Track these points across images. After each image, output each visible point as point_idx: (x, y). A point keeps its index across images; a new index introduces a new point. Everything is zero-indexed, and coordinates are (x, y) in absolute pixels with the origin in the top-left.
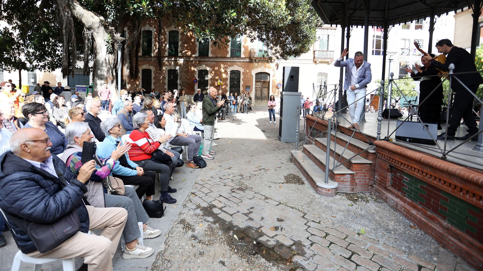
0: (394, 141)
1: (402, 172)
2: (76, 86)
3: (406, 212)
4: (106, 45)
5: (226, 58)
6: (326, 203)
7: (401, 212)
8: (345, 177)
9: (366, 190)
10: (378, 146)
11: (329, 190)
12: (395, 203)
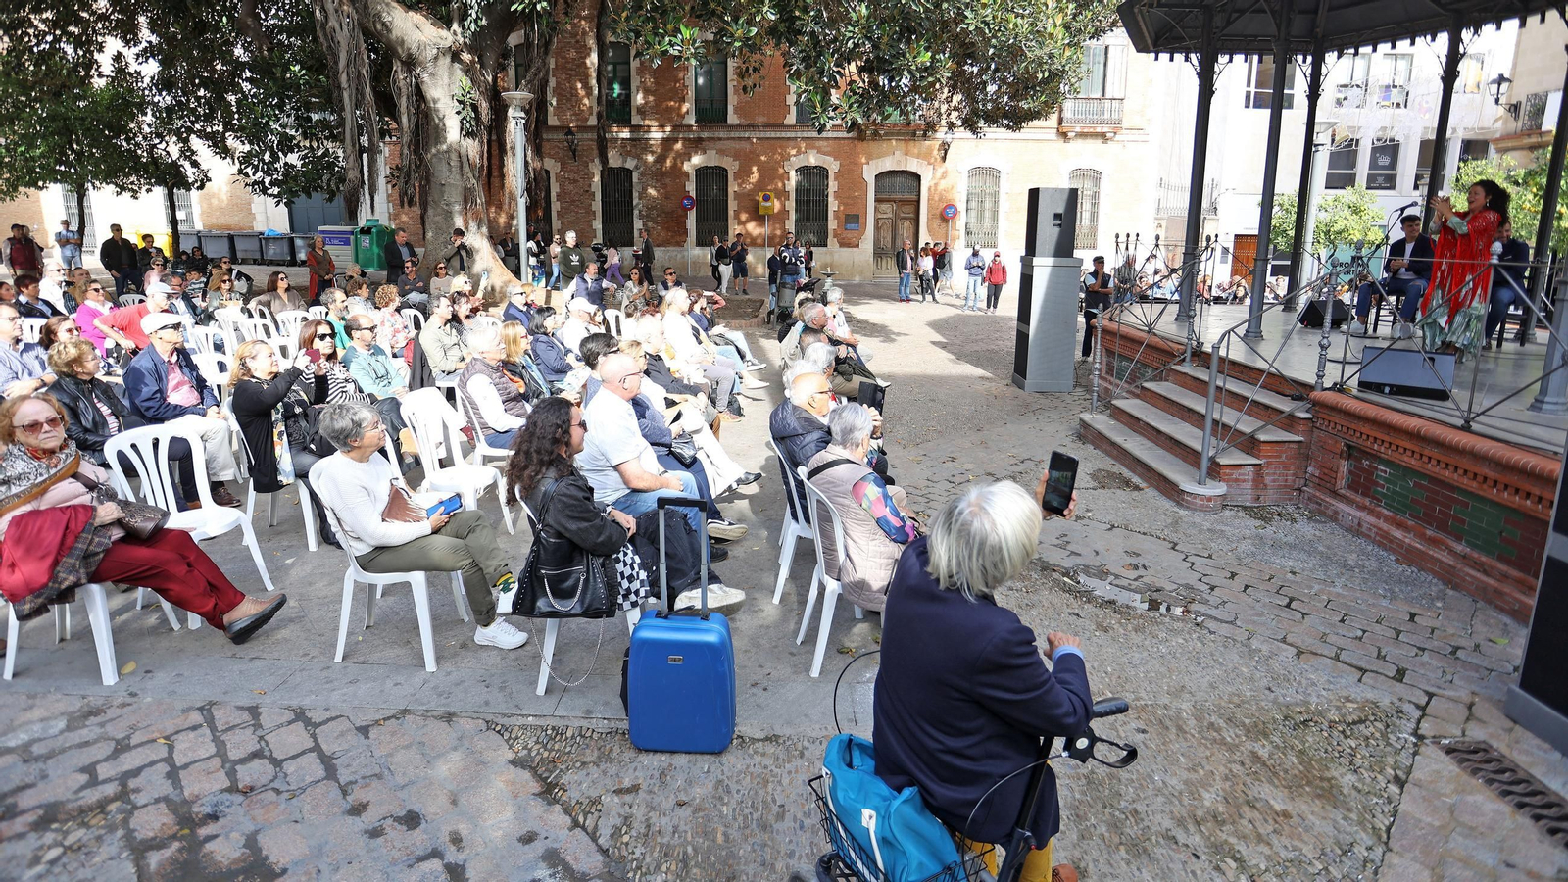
0: (1355, 392)
1: (1375, 457)
2: (320, 228)
3: (1381, 536)
4: (458, 113)
5: (782, 126)
6: (1207, 525)
7: (1369, 537)
8: (1242, 471)
9: (1286, 499)
10: (1316, 403)
11: (1210, 499)
12: (1356, 522)
